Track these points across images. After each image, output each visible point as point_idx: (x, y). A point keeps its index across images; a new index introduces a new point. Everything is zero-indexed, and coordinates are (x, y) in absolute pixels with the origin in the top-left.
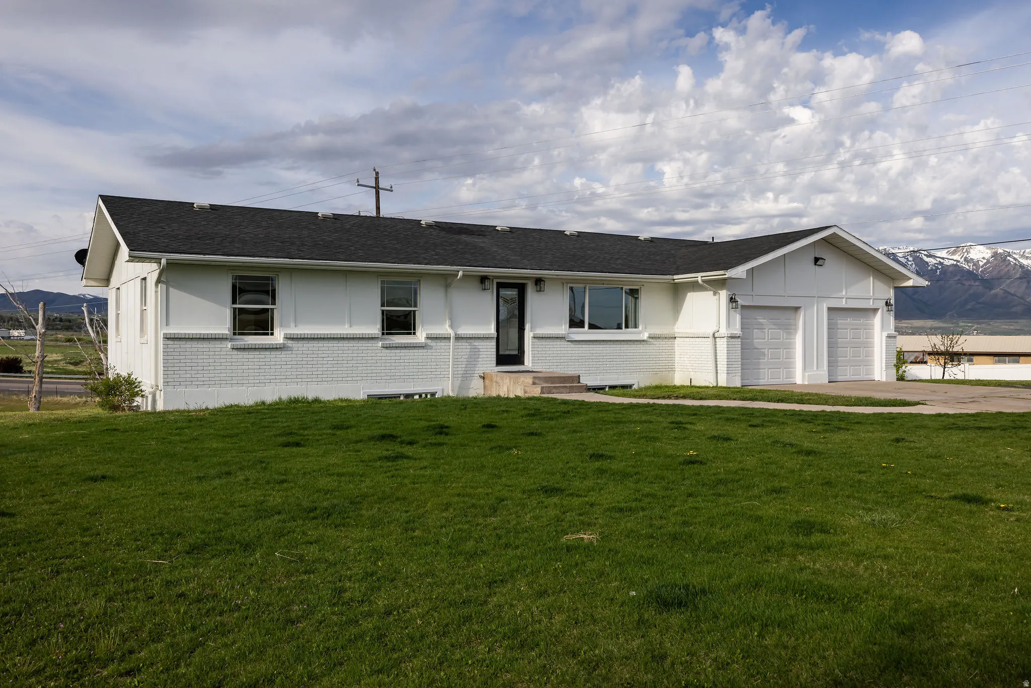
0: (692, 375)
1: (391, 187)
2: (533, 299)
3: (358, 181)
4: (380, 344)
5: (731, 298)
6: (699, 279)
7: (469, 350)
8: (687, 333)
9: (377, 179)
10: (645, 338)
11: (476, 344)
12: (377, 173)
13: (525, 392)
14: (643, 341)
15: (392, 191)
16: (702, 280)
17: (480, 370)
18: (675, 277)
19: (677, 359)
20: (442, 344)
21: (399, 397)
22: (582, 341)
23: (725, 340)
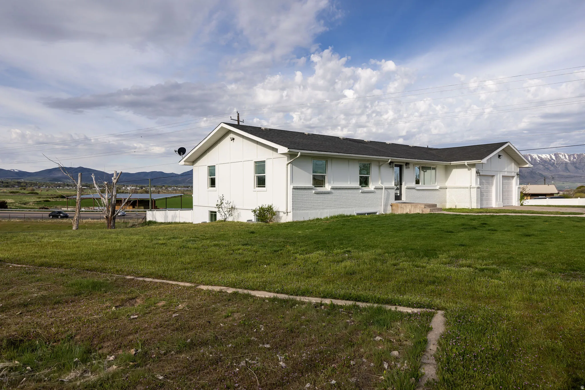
0: (457, 204)
1: (243, 121)
2: (405, 171)
3: (231, 117)
4: (360, 191)
5: (477, 172)
6: (466, 164)
7: (387, 194)
8: (455, 186)
9: (238, 117)
10: (438, 188)
11: (389, 191)
12: (238, 114)
13: (423, 211)
14: (437, 190)
15: (244, 122)
16: (467, 164)
17: (390, 203)
18: (452, 163)
19: (447, 197)
20: (379, 191)
21: (365, 214)
22: (420, 190)
23: (476, 189)
